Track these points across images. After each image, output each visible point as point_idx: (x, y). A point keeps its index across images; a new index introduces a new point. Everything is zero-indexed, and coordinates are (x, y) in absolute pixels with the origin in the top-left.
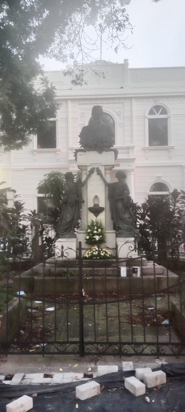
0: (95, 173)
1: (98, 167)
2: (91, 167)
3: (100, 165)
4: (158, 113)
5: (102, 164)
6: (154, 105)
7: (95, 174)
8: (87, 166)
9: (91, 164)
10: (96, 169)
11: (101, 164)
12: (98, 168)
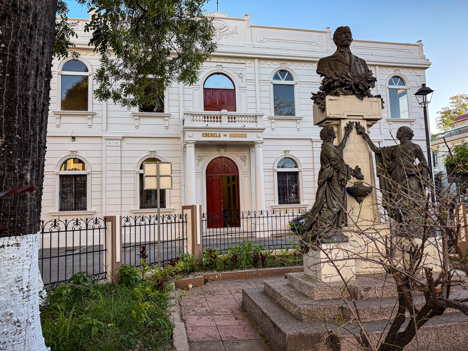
0: (354, 131)
1: (358, 121)
2: (347, 121)
3: (361, 118)
4: (283, 78)
5: (365, 117)
6: (280, 69)
7: (354, 133)
8: (340, 119)
9: (348, 116)
10: (355, 124)
11: (363, 116)
12: (357, 124)
